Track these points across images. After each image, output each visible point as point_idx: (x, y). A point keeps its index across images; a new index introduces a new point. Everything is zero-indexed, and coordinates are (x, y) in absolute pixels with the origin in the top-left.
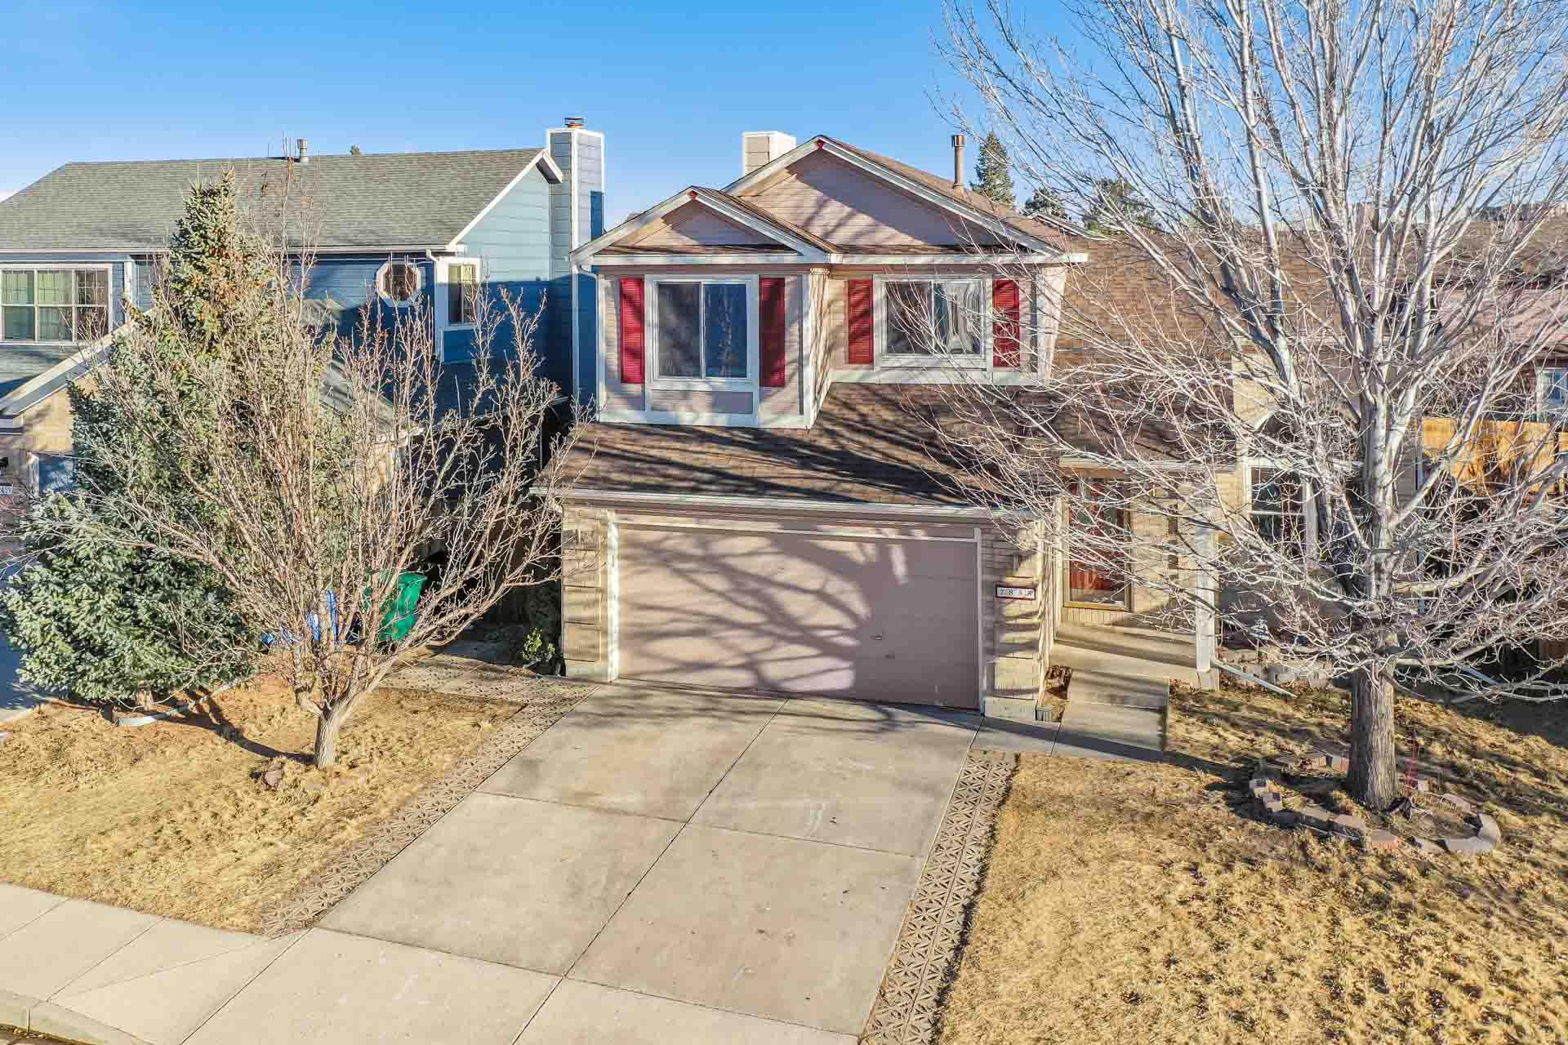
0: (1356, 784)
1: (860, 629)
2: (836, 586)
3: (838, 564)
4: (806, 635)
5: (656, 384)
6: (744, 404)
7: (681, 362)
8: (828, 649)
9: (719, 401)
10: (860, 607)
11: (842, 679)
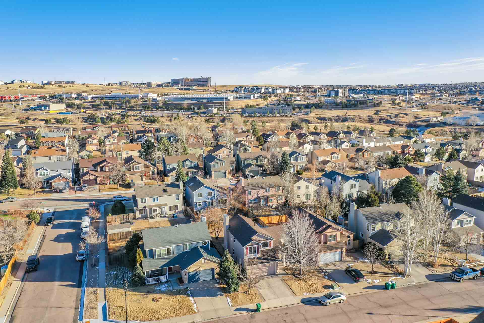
0: (300, 274)
1: (268, 270)
2: (266, 268)
3: (266, 266)
4: (264, 272)
5: (249, 255)
6: (256, 255)
7: (251, 253)
8: (266, 272)
9: (254, 255)
10: (268, 269)
11: (266, 274)
